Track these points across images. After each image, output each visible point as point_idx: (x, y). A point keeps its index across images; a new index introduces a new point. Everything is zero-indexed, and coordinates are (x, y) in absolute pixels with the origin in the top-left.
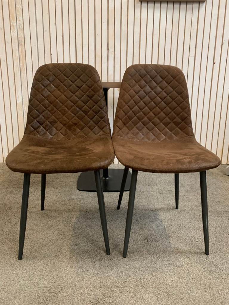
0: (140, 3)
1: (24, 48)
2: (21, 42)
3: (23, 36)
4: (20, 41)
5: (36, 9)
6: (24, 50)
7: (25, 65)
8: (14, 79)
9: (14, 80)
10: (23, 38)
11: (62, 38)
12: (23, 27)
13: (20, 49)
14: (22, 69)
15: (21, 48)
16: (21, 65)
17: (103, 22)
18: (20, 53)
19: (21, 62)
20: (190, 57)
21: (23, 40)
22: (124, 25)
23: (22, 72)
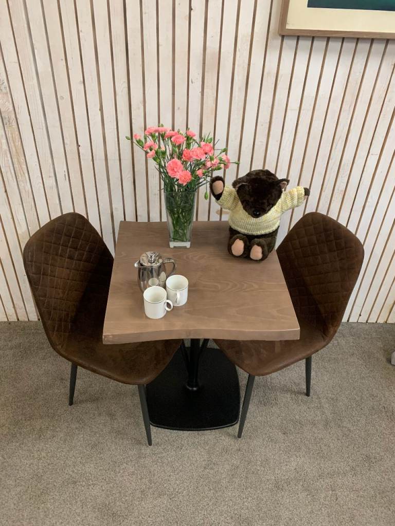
0: (280, 38)
1: (17, 133)
2: (9, 121)
3: (11, 106)
4: (6, 118)
5: (35, 47)
6: (17, 137)
7: (24, 167)
8: (6, 191)
9: (5, 194)
10: (13, 112)
11: (99, 112)
12: (8, 88)
13: (9, 135)
14: (20, 175)
15: (12, 134)
16: (16, 165)
17: (192, 82)
18: (11, 144)
19: (15, 160)
20: (370, 154)
21: (13, 116)
22: (240, 89)
23: (20, 178)
